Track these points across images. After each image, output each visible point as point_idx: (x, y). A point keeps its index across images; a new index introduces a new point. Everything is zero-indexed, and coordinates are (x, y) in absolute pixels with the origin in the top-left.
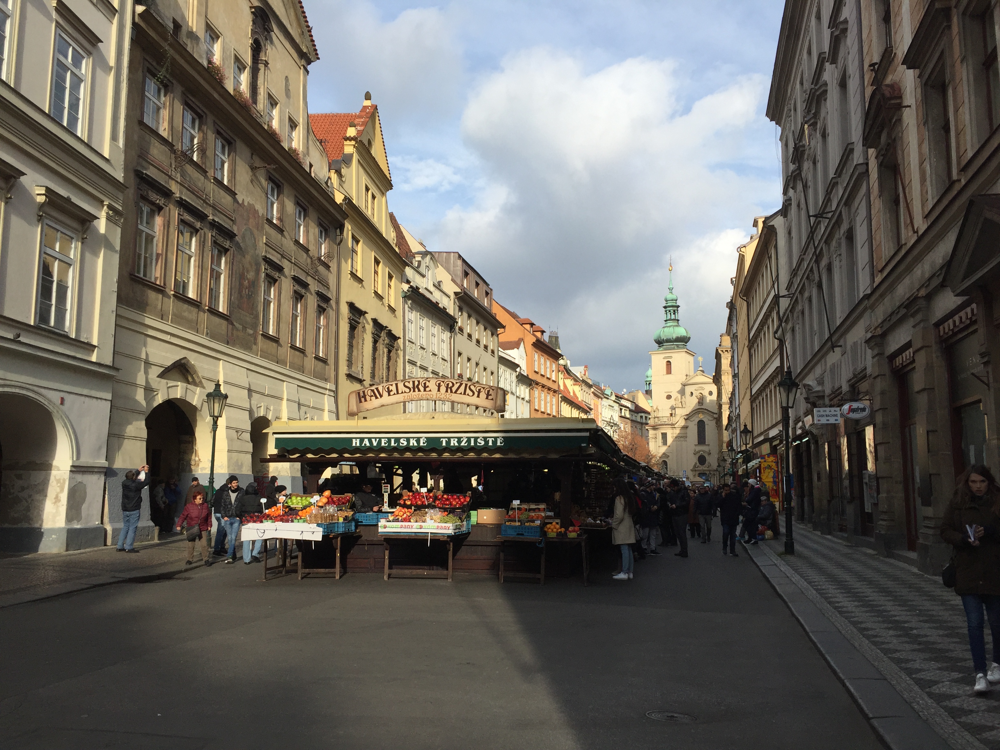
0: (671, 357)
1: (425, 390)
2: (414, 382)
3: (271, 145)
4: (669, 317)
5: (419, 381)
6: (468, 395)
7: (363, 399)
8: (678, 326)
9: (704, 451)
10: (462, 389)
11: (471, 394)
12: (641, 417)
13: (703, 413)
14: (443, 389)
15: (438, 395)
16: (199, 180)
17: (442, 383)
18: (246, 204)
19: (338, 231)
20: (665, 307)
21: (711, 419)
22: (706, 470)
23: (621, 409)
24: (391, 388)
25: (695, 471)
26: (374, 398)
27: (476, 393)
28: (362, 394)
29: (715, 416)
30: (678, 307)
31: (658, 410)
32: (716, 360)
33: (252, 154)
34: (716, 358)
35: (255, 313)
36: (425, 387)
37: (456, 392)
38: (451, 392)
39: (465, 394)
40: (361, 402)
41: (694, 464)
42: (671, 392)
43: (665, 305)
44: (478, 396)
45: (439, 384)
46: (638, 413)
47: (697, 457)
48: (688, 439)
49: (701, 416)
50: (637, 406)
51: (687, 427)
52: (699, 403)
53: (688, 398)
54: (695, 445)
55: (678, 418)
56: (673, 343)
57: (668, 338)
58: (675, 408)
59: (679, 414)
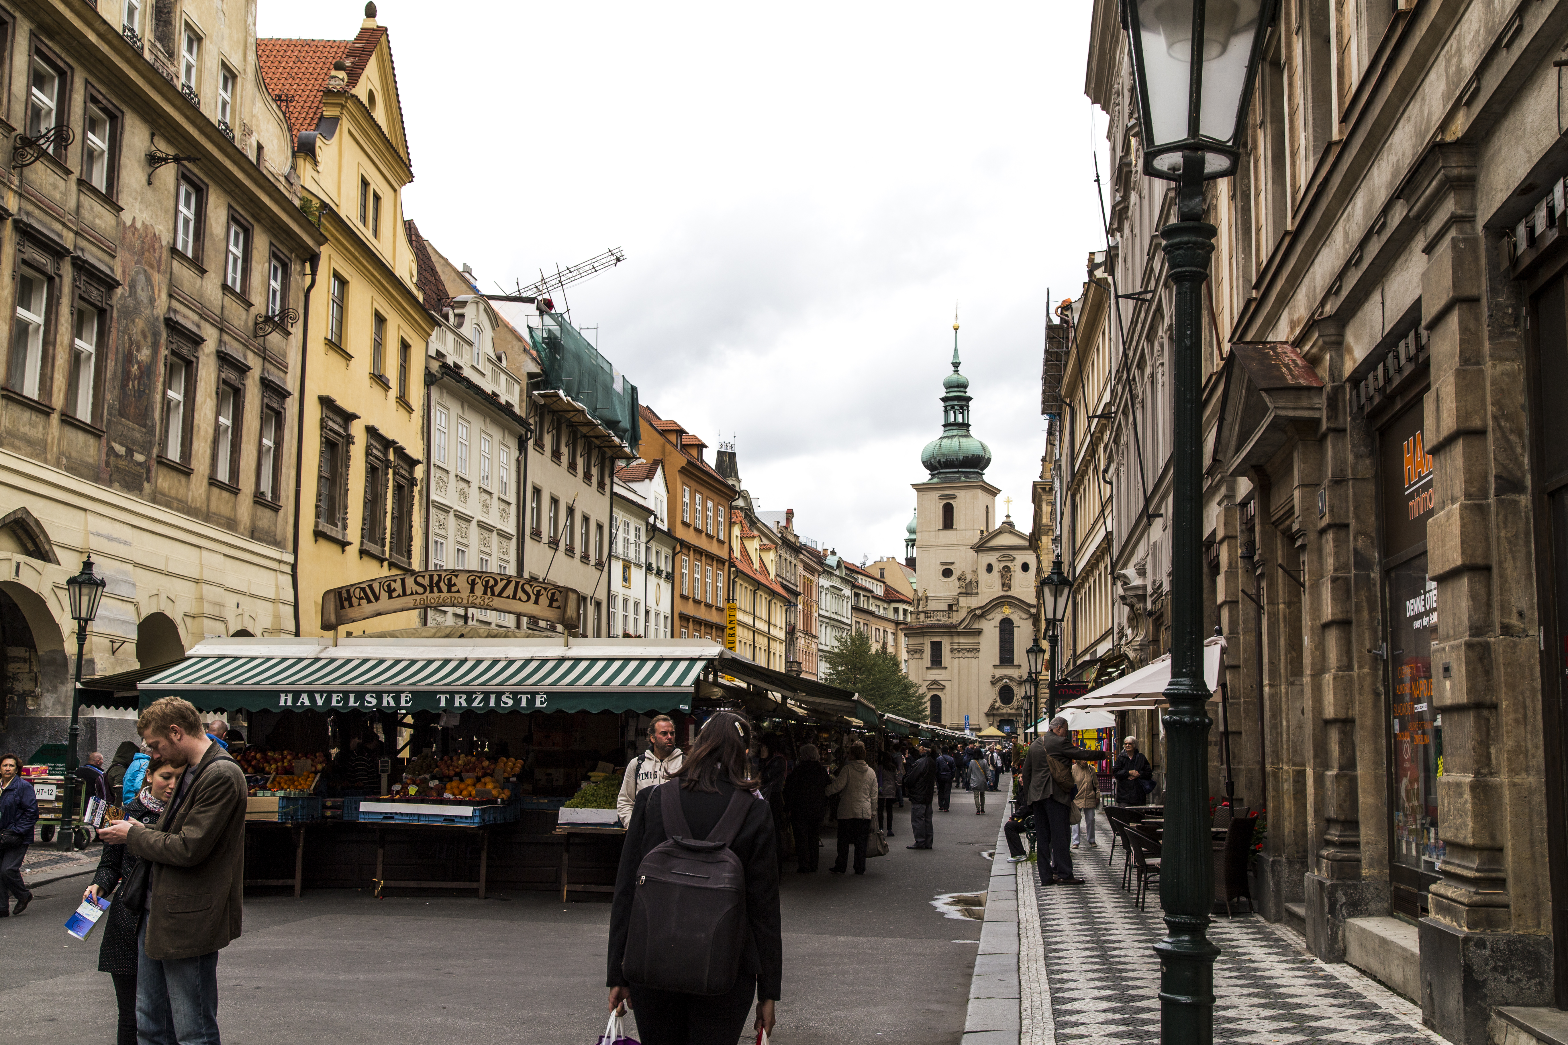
0: (954, 497)
1: (449, 591)
2: (431, 577)
3: (187, 118)
4: (952, 419)
5: (440, 576)
6: (520, 599)
7: (346, 604)
8: (968, 436)
9: (1011, 678)
10: (510, 591)
11: (524, 598)
12: (896, 610)
13: (1010, 604)
14: (479, 589)
15: (471, 599)
16: (55, 187)
17: (477, 580)
18: (139, 225)
19: (308, 265)
20: (944, 400)
21: (1025, 616)
22: (1013, 715)
23: (857, 595)
24: (393, 585)
25: (994, 715)
26: (364, 601)
27: (533, 597)
28: (345, 595)
29: (1033, 611)
30: (969, 399)
31: (927, 598)
32: (1033, 506)
33: (153, 135)
34: (1034, 501)
35: (149, 423)
36: (450, 585)
37: (500, 595)
38: (493, 594)
39: (514, 598)
40: (343, 607)
41: (991, 701)
42: (953, 563)
43: (944, 395)
44: (536, 602)
45: (473, 580)
46: (890, 602)
47: (998, 688)
48: (980, 655)
49: (1007, 611)
50: (888, 589)
51: (979, 632)
52: (1003, 585)
53: (983, 576)
54: (995, 666)
55: (964, 615)
56: (957, 470)
57: (948, 459)
58: (959, 594)
59: (965, 605)
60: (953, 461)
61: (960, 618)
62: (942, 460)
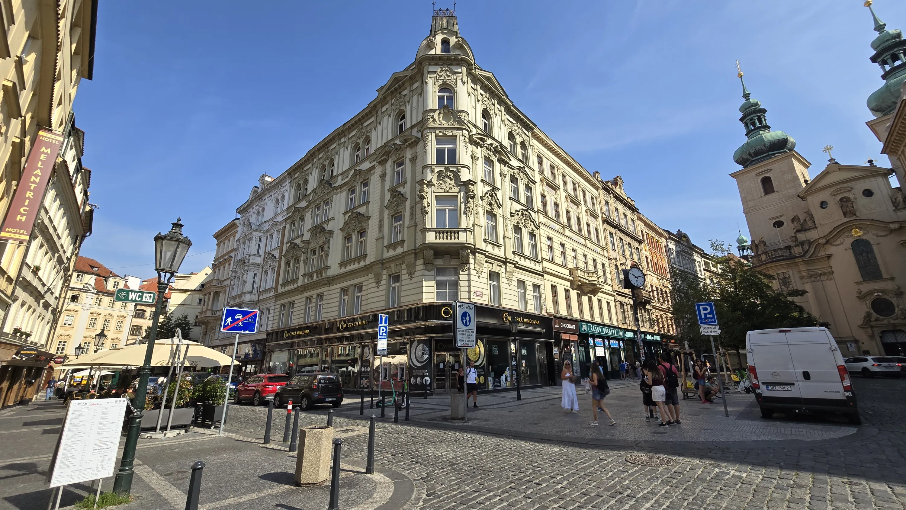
0: (770, 170)
9: (884, 291)
13: (860, 226)
20: (741, 120)
21: (882, 233)
22: (900, 325)
25: (871, 327)
29: (893, 226)
30: (763, 110)
31: (764, 243)
41: (863, 315)
42: (781, 216)
43: (741, 117)
47: (869, 302)
48: (836, 276)
49: (857, 233)
51: (829, 257)
52: (845, 214)
53: (818, 214)
54: (858, 283)
55: (806, 247)
56: (767, 154)
57: (757, 149)
58: (795, 233)
59: (805, 239)
60: (761, 149)
61: (803, 250)
62: (751, 152)
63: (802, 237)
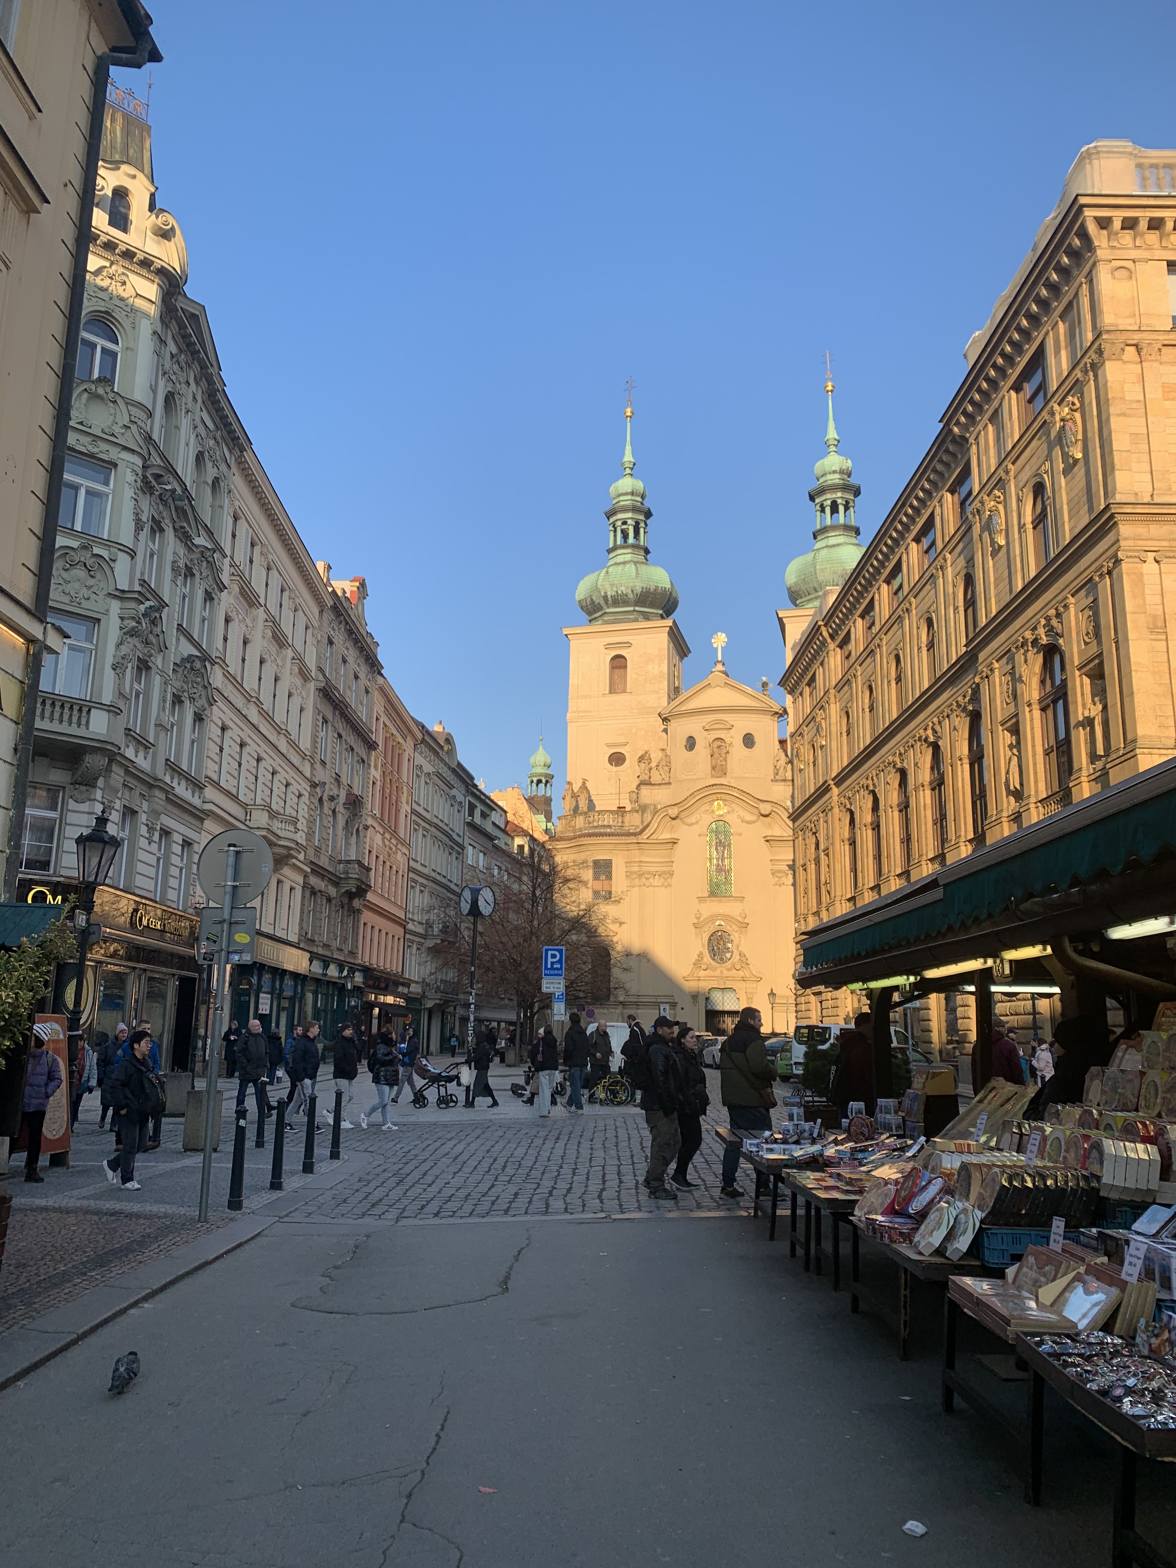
0: (628, 645)
4: (622, 540)
8: (646, 563)
9: (727, 918)
13: (725, 797)
21: (749, 817)
22: (733, 979)
25: (699, 980)
41: (694, 957)
42: (626, 743)
46: (513, 836)
47: (705, 936)
48: (675, 880)
49: (720, 808)
50: (511, 823)
51: (675, 843)
52: (713, 768)
53: (679, 758)
54: (701, 899)
55: (648, 817)
56: (631, 609)
57: (620, 592)
58: (639, 786)
59: (649, 802)
60: (626, 595)
61: (642, 822)
62: (609, 594)
63: (648, 795)
